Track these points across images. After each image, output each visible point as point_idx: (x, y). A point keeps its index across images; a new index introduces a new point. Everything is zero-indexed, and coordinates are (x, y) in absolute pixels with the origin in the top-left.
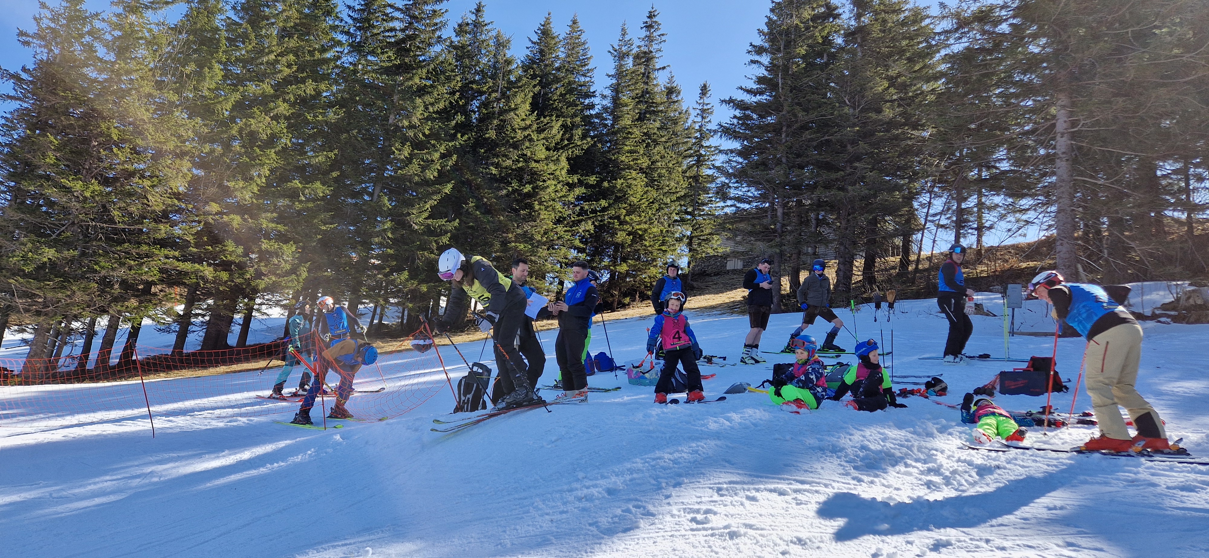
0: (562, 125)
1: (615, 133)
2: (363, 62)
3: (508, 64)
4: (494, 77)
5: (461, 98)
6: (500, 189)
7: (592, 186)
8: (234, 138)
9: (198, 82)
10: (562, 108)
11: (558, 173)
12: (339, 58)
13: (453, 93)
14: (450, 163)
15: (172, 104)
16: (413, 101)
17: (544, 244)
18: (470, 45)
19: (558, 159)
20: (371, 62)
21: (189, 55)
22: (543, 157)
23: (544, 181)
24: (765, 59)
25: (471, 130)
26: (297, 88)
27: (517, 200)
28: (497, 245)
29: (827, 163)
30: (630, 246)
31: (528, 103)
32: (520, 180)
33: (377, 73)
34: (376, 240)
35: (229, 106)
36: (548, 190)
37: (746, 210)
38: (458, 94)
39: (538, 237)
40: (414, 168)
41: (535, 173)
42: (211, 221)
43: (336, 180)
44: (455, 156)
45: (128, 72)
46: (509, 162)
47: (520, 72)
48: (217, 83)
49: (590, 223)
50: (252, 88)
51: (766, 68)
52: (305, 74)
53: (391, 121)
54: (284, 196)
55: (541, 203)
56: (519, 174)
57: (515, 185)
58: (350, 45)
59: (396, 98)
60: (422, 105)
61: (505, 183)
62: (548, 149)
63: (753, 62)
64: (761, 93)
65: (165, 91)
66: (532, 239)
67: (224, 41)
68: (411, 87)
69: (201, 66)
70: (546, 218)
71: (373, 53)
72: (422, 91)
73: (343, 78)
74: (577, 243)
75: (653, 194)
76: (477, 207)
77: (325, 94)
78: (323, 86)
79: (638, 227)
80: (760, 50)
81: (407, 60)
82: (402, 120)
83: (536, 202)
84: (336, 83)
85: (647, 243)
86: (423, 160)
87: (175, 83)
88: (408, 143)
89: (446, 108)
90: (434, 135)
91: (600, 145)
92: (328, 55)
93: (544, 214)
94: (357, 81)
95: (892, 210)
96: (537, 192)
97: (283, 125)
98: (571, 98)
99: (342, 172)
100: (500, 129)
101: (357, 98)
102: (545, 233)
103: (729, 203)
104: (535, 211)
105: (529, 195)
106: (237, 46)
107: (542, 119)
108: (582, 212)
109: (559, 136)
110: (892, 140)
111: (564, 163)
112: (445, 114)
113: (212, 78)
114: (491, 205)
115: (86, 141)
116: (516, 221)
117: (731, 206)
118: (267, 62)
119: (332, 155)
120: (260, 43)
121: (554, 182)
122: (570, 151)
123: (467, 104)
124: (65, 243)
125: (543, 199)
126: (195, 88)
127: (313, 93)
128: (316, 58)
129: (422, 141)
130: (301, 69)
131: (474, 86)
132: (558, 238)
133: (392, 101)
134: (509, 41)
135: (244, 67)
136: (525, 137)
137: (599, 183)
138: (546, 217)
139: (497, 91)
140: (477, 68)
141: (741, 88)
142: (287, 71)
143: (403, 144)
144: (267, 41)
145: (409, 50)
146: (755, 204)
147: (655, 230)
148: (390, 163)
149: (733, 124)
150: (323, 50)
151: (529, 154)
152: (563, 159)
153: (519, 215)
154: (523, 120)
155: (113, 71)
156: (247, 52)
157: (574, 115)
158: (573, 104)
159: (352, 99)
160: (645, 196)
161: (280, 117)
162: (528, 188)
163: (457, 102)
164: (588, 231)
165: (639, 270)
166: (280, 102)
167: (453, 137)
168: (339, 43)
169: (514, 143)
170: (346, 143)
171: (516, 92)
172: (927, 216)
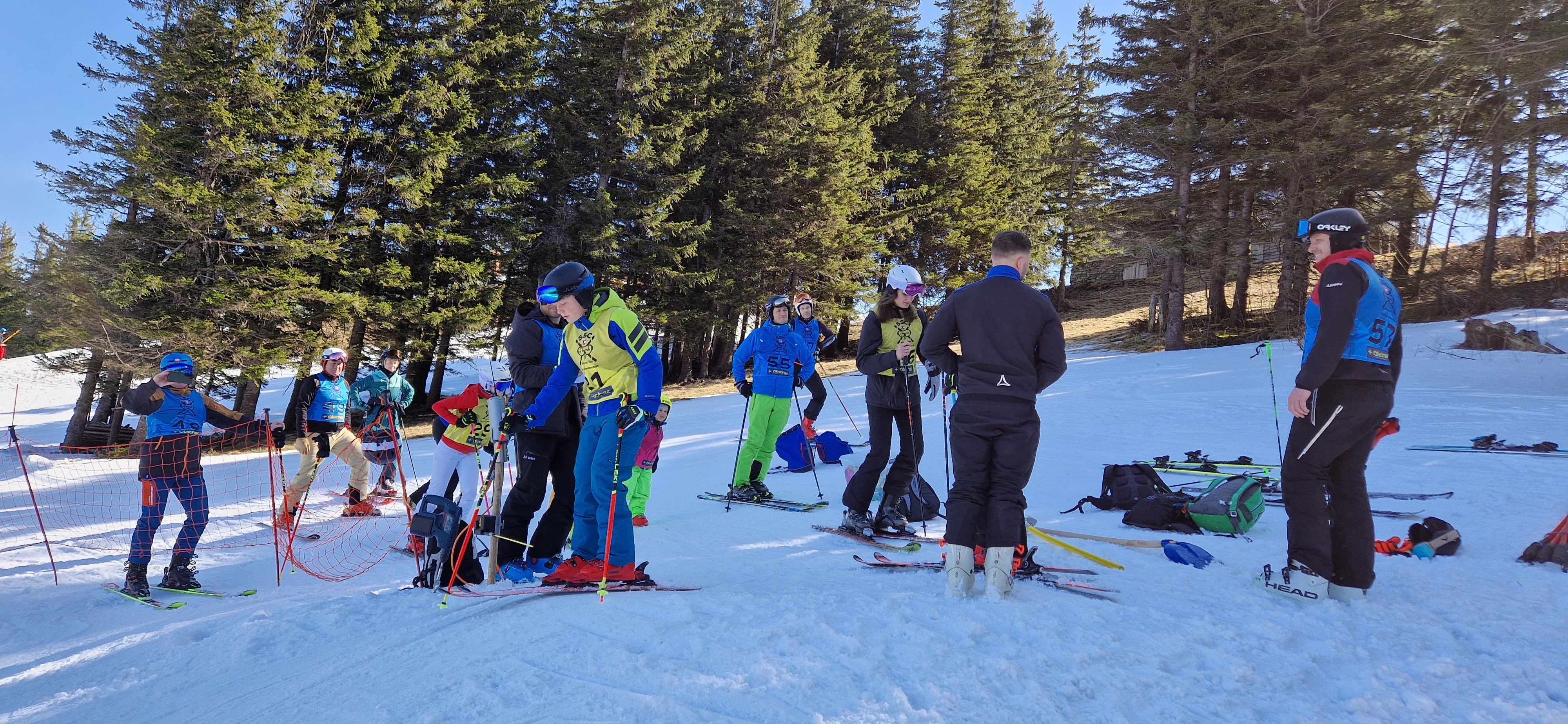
0: (866, 80)
1: (945, 88)
2: (585, 6)
4: (765, 15)
5: (719, 48)
6: (774, 176)
7: (911, 167)
11: (857, 148)
13: (704, 41)
14: (700, 141)
16: (647, 56)
17: (836, 252)
19: (857, 129)
20: (597, 5)
22: (835, 126)
23: (836, 161)
25: (734, 94)
26: (485, 45)
27: (797, 191)
31: (813, 50)
32: (803, 163)
33: (602, 20)
36: (844, 174)
38: (712, 41)
39: (828, 243)
41: (824, 150)
44: (707, 131)
46: (786, 137)
47: (804, 5)
49: (906, 219)
52: (498, 26)
53: (619, 86)
55: (831, 193)
56: (802, 154)
57: (794, 167)
59: (625, 52)
60: (659, 59)
61: (781, 167)
62: (843, 114)
64: (1163, 7)
66: (818, 245)
68: (644, 36)
70: (839, 216)
72: (660, 40)
74: (883, 248)
75: (1004, 174)
76: (741, 203)
78: (520, 41)
79: (980, 223)
82: (631, 84)
83: (825, 193)
86: (661, 139)
88: (640, 116)
89: (693, 63)
90: (679, 102)
93: (835, 209)
96: (826, 178)
100: (773, 88)
102: (838, 236)
104: (822, 206)
105: (816, 183)
107: (834, 72)
108: (897, 204)
109: (861, 96)
111: (868, 135)
112: (692, 73)
114: (763, 200)
116: (797, 220)
121: (850, 163)
122: (879, 116)
123: (726, 56)
125: (834, 188)
127: (507, 50)
129: (661, 113)
130: (493, 19)
131: (737, 30)
133: (621, 58)
136: (809, 99)
137: (923, 162)
138: (837, 212)
139: (770, 35)
140: (742, 3)
142: (470, 22)
143: (633, 116)
149: (1119, 60)
151: (813, 123)
152: (866, 127)
153: (802, 212)
154: (808, 75)
158: (884, 49)
160: (991, 177)
161: (462, 88)
162: (812, 173)
163: (711, 53)
164: (904, 230)
166: (461, 64)
167: (704, 104)
169: (794, 108)
171: (797, 35)
172: (1440, 188)
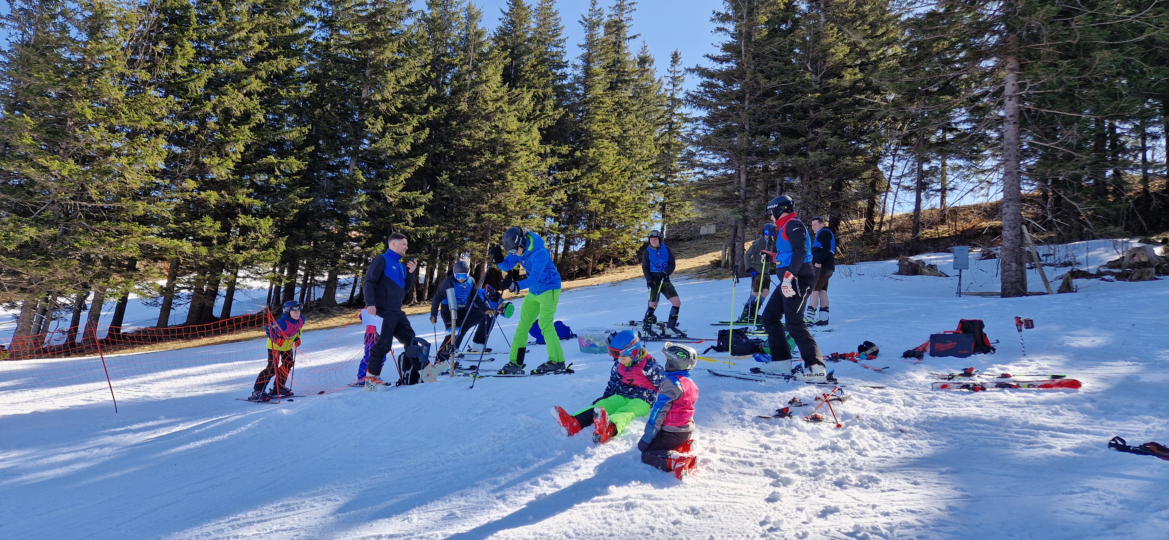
0: (534, 96)
1: (585, 103)
2: (335, 37)
3: (479, 36)
4: (465, 50)
5: (432, 71)
6: (473, 161)
7: (564, 156)
8: (207, 115)
9: (170, 60)
10: (533, 78)
11: (530, 143)
12: (310, 34)
13: (425, 66)
14: (424, 136)
15: (144, 83)
16: (384, 75)
17: (517, 214)
18: (440, 18)
19: (529, 130)
20: (343, 36)
21: (161, 33)
22: (515, 128)
23: (517, 152)
24: (731, 27)
25: (445, 103)
26: (270, 64)
27: (490, 171)
28: (473, 215)
29: (790, 129)
30: (604, 213)
31: (499, 75)
32: (493, 152)
33: (349, 48)
34: (353, 213)
35: (202, 83)
36: (521, 161)
37: (712, 177)
38: (429, 67)
39: (511, 207)
40: (387, 142)
41: (508, 144)
42: (189, 198)
43: (312, 155)
44: (428, 129)
45: (99, 52)
46: (481, 134)
47: (491, 43)
48: (190, 61)
49: (563, 192)
50: (225, 66)
51: (732, 36)
52: (277, 51)
53: (364, 95)
54: (261, 171)
55: (514, 174)
56: (492, 146)
57: (488, 155)
58: (322, 20)
59: (368, 72)
60: (394, 78)
61: (478, 155)
62: (520, 120)
63: (719, 29)
64: (727, 61)
65: (138, 70)
66: (505, 209)
67: (194, 19)
68: (383, 61)
69: (172, 43)
70: (519, 189)
71: (344, 27)
72: (394, 65)
73: (315, 53)
74: (549, 212)
75: (625, 162)
76: (452, 179)
77: (298, 70)
78: (294, 62)
79: (610, 195)
80: (725, 18)
81: (378, 34)
82: (374, 95)
83: (509, 173)
84: (310, 58)
85: (620, 212)
86: (396, 134)
87: (147, 62)
88: (381, 117)
89: (417, 82)
90: (408, 108)
91: (572, 115)
92: (301, 30)
93: (516, 185)
94: (329, 56)
95: (854, 174)
96: (510, 163)
97: (256, 101)
98: (542, 69)
99: (317, 146)
100: (472, 101)
101: (330, 73)
102: (518, 203)
103: (697, 170)
104: (507, 182)
105: (501, 166)
106: (208, 24)
107: (513, 90)
108: (556, 182)
109: (530, 108)
110: (854, 105)
111: (536, 134)
112: (416, 88)
113: (184, 55)
114: (465, 176)
115: (62, 121)
116: (489, 192)
117: (699, 173)
118: (239, 40)
119: (305, 130)
120: (231, 20)
121: (526, 153)
122: (543, 121)
123: (438, 77)
124: (47, 222)
125: (516, 170)
126: (168, 67)
127: (285, 69)
128: (287, 34)
129: (394, 116)
130: (273, 45)
131: (446, 59)
132: (531, 208)
133: (365, 76)
134: (479, 13)
135: (215, 45)
136: (497, 109)
137: (572, 153)
138: (518, 187)
139: (468, 63)
140: (448, 41)
141: (708, 56)
142: (258, 48)
143: (376, 118)
144: (239, 17)
145: (379, 24)
146: (722, 171)
147: (627, 198)
148: (365, 137)
149: (700, 92)
150: (295, 25)
151: (500, 126)
152: (535, 129)
153: (493, 186)
154: (495, 92)
155: (85, 51)
156: (218, 29)
157: (546, 86)
158: (545, 75)
159: (325, 75)
160: (617, 165)
161: (253, 94)
162: (500, 159)
163: (429, 75)
164: (561, 200)
165: (613, 237)
166: (252, 78)
167: (425, 110)
168: (311, 18)
169: (486, 114)
170: (320, 118)
171: (487, 64)
172: (890, 179)
